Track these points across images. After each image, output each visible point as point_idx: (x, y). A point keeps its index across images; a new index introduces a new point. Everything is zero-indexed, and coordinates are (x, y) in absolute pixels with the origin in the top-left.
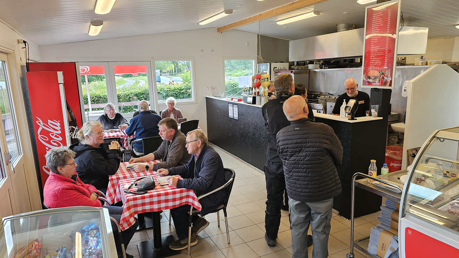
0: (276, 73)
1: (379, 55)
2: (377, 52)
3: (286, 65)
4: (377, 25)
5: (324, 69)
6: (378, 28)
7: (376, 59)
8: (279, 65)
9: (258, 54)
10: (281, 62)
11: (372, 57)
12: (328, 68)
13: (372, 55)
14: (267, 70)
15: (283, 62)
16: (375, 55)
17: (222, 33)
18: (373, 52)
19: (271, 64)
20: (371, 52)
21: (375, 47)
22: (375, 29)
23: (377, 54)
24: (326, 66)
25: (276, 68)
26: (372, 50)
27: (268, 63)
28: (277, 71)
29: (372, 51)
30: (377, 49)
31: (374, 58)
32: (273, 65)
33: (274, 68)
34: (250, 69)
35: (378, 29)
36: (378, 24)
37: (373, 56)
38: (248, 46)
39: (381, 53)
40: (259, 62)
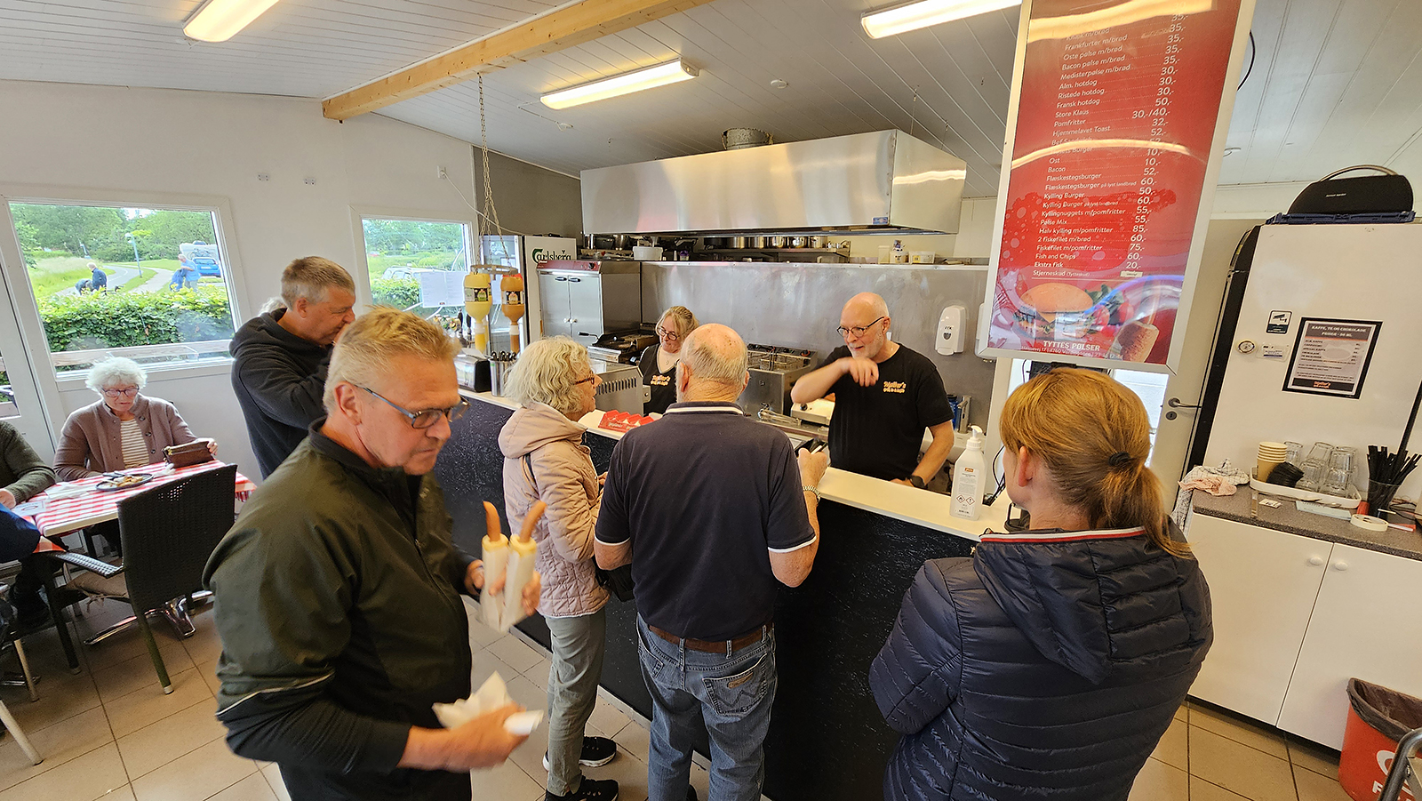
0: (540, 266)
1: (1093, 213)
2: (1080, 200)
3: (570, 245)
4: (1092, 69)
5: (678, 260)
6: (1098, 87)
7: (1073, 235)
8: (550, 245)
9: (480, 207)
10: (553, 236)
11: (1048, 222)
12: (687, 258)
13: (1051, 213)
14: (513, 256)
15: (558, 236)
16: (1069, 214)
17: (341, 122)
18: (1055, 200)
19: (523, 238)
20: (1045, 201)
21: (1069, 178)
22: (1080, 90)
23: (1078, 209)
24: (683, 253)
25: (541, 251)
26: (1050, 192)
27: (516, 237)
28: (544, 260)
29: (1053, 196)
30: (1082, 186)
31: (1063, 231)
32: (532, 242)
33: (536, 251)
34: (456, 251)
35: (1095, 92)
36: (1100, 67)
37: (1053, 218)
38: (444, 177)
39: (1106, 208)
40: (485, 230)
